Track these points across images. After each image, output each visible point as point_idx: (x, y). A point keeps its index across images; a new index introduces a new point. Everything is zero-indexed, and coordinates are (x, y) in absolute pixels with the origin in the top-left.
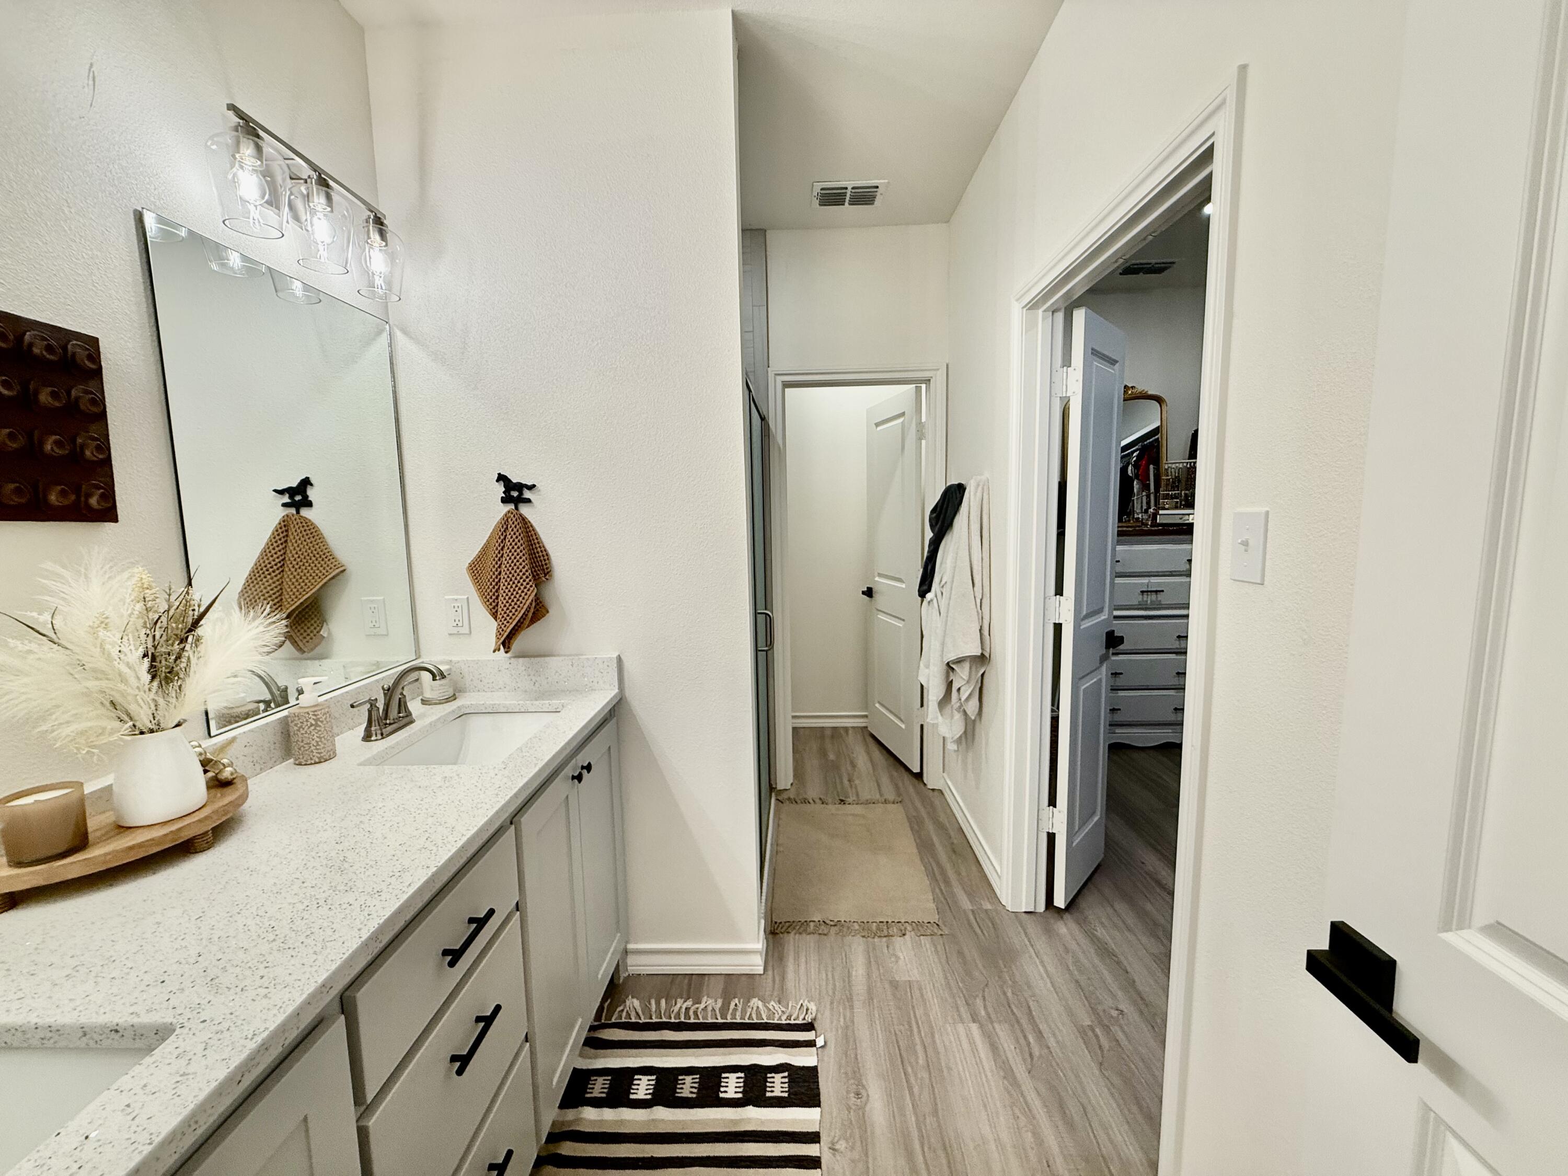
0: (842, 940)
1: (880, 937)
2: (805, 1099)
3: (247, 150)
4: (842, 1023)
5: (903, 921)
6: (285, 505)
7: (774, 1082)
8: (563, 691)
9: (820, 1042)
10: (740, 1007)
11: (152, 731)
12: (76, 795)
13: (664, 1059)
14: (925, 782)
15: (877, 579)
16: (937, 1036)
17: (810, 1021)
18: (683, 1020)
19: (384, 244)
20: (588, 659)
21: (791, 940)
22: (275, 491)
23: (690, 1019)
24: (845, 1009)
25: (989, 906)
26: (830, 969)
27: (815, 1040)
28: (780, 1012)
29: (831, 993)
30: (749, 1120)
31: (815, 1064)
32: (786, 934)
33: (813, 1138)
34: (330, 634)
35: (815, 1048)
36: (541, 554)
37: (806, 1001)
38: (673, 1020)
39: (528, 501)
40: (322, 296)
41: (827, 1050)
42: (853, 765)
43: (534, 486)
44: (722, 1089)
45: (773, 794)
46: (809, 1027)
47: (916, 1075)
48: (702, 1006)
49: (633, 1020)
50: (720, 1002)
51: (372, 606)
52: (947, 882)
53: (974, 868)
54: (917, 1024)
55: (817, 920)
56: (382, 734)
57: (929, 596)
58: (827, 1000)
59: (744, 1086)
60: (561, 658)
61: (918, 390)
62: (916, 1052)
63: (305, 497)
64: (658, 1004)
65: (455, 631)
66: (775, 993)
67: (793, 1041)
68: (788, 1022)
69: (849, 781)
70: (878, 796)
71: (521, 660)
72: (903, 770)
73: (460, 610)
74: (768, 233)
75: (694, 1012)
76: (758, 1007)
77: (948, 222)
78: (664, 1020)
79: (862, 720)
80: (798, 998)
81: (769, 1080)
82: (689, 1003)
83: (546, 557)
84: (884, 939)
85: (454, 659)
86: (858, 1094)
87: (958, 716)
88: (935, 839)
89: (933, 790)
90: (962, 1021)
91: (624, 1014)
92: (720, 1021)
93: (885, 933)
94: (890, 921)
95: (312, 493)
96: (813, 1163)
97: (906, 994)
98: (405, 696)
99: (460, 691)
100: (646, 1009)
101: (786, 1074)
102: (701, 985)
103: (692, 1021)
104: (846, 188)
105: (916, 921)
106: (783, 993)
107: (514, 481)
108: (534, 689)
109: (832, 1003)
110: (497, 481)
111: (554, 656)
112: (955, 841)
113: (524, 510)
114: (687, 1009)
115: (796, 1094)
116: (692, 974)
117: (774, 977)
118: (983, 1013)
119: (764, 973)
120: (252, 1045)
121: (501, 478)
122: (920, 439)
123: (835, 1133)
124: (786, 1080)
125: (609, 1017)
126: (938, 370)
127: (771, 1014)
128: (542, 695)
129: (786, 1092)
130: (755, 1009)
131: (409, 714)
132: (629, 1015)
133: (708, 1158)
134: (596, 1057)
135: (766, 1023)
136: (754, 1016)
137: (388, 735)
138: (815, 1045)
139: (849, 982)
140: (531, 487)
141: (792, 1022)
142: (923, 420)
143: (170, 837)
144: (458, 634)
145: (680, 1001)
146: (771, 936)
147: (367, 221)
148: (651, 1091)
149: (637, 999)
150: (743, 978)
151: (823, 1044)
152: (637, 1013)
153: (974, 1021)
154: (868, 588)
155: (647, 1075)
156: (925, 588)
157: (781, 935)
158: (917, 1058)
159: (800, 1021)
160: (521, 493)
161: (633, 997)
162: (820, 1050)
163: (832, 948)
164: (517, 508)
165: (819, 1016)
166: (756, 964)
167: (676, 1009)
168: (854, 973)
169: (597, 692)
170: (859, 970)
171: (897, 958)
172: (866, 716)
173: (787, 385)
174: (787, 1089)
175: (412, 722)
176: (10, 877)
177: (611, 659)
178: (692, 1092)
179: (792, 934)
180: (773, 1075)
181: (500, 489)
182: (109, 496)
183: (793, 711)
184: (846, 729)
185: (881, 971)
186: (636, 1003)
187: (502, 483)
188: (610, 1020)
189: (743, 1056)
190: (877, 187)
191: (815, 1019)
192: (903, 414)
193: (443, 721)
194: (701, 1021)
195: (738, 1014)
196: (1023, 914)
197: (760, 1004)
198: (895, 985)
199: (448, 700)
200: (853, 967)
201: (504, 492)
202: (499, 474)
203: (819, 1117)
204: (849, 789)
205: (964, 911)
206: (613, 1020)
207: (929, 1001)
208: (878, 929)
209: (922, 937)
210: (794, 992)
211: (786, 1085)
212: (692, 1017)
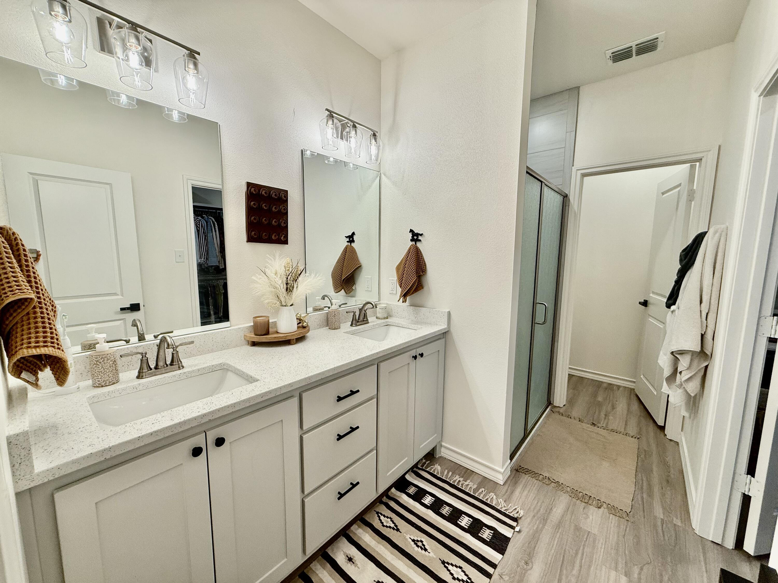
0: (556, 492)
1: (581, 501)
2: (497, 547)
3: (330, 122)
4: (535, 528)
5: (602, 500)
6: (348, 242)
7: (485, 532)
8: (425, 323)
9: (517, 529)
10: (484, 493)
11: (285, 306)
12: (267, 320)
13: (442, 495)
14: (666, 433)
15: (651, 295)
16: (592, 568)
17: (516, 517)
18: (456, 484)
19: (376, 143)
20: (436, 311)
21: (525, 478)
22: (345, 237)
23: (459, 485)
24: (540, 523)
25: (678, 522)
26: (541, 502)
27: (515, 527)
28: (503, 506)
29: (535, 511)
30: (466, 539)
31: (510, 537)
32: (524, 474)
33: (494, 566)
34: (356, 288)
35: (513, 530)
36: (422, 263)
37: (519, 508)
38: (451, 482)
39: (420, 241)
40: (358, 167)
41: (519, 535)
42: (613, 408)
43: (422, 234)
44: (460, 520)
45: (550, 407)
46: (515, 520)
47: (567, 577)
48: (467, 483)
49: (435, 474)
50: (475, 486)
51: (368, 280)
52: (650, 495)
53: (679, 497)
54: (583, 554)
55: (545, 475)
56: (356, 325)
57: (673, 308)
58: (532, 514)
59: (470, 525)
60: (426, 309)
61: (693, 168)
62: (574, 566)
63: (353, 239)
64: (448, 473)
65: (391, 292)
66: (505, 497)
67: (503, 521)
68: (505, 512)
69: (606, 415)
70: (622, 430)
71: (412, 307)
72: (651, 421)
73: (393, 284)
74: (581, 88)
75: (462, 484)
76: (493, 498)
77: (733, 41)
78: (448, 480)
79: (631, 384)
80: (516, 504)
81: (483, 529)
82: (461, 479)
83: (424, 265)
84: (583, 504)
85: (390, 303)
86: (527, 563)
87: (680, 391)
88: (655, 469)
89: (671, 440)
90: (616, 569)
91: (433, 470)
92: (472, 493)
93: (586, 501)
94: (593, 496)
95: (355, 237)
96: (489, 576)
97: (583, 536)
98: (366, 313)
99: (391, 316)
100: (442, 473)
101: (492, 532)
102: (470, 475)
103: (459, 487)
104: (632, 47)
105: (612, 505)
106: (509, 498)
107: (416, 232)
108: (415, 320)
109: (534, 516)
110: (410, 232)
111: (424, 307)
112: (672, 476)
113: (419, 244)
114: (459, 481)
115: (493, 543)
116: (468, 469)
117: (507, 490)
118: (636, 576)
119: (503, 485)
120: (267, 390)
121: (411, 231)
122: (691, 201)
123: (506, 570)
124: (492, 534)
125: (426, 468)
126: (710, 151)
127: (498, 503)
128: (417, 323)
129: (489, 539)
130: (491, 497)
131: (367, 320)
132: (434, 471)
133: (442, 541)
134: (415, 479)
135: (494, 506)
136: (489, 500)
137: (358, 326)
138: (514, 529)
139: (549, 512)
140: (421, 235)
141: (507, 513)
142: (695, 188)
143: (284, 337)
144: (392, 294)
145: (457, 477)
146: (515, 472)
147: (371, 136)
148: (430, 503)
149: (440, 467)
150: (492, 482)
151: (518, 530)
152: (438, 472)
153: (626, 575)
154: (644, 300)
155: (432, 497)
156: (671, 302)
157: (521, 474)
158: (573, 569)
159: (511, 515)
160: (418, 237)
161: (439, 465)
162: (515, 533)
163: (547, 492)
164: (416, 244)
165: (523, 518)
166: (500, 479)
167: (455, 479)
168: (554, 510)
169: (437, 326)
170: (558, 511)
171: (588, 517)
172: (634, 382)
173: (584, 175)
174: (490, 538)
175: (368, 323)
176: (254, 337)
177: (445, 312)
178: (446, 513)
179: (527, 476)
180: (486, 529)
181: (410, 235)
182: (286, 237)
183: (570, 364)
184: (619, 387)
185: (573, 518)
186: (439, 468)
187: (411, 233)
188: (426, 469)
189: (476, 514)
190: (657, 38)
191: (521, 518)
192: (680, 185)
193: (379, 326)
194: (463, 489)
195: (482, 495)
196: (710, 542)
197: (495, 497)
198: (578, 529)
199: (384, 318)
200: (555, 507)
201: (412, 237)
202: (411, 229)
203: (500, 559)
204: (603, 419)
205: (655, 517)
206: (427, 470)
207: (597, 549)
208: (583, 497)
209: (611, 515)
210: (515, 501)
211: (491, 537)
212: (460, 485)
